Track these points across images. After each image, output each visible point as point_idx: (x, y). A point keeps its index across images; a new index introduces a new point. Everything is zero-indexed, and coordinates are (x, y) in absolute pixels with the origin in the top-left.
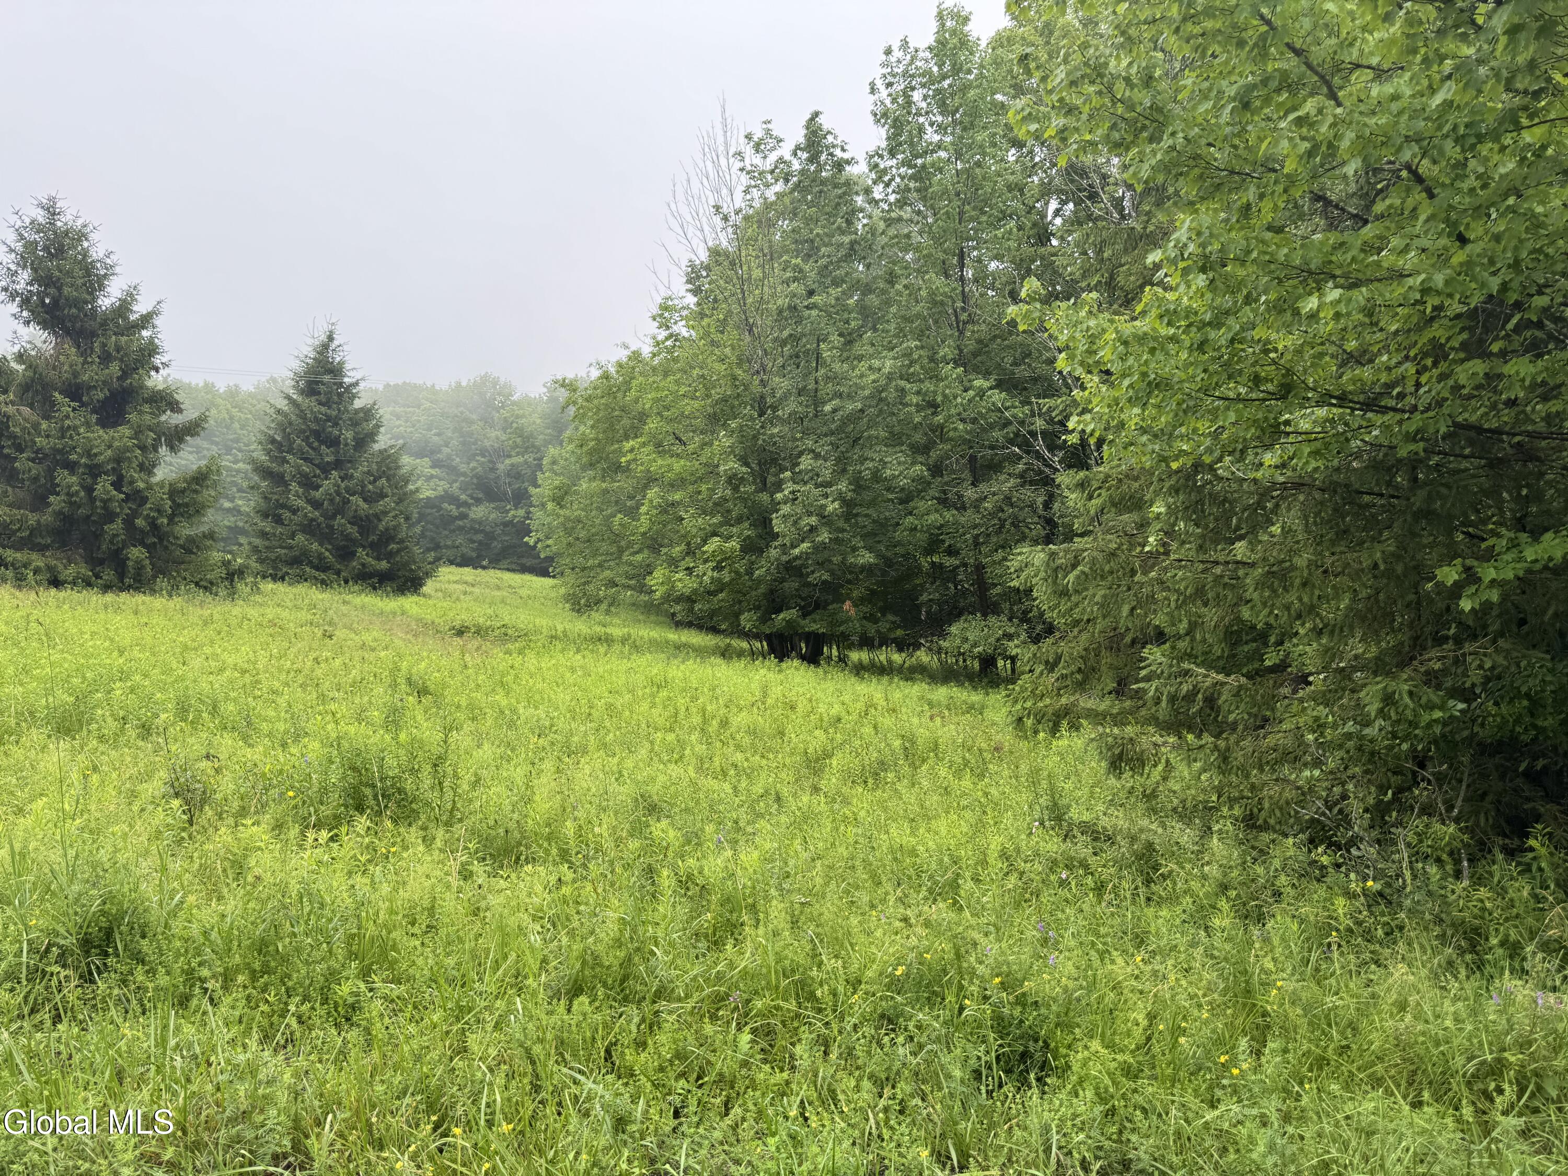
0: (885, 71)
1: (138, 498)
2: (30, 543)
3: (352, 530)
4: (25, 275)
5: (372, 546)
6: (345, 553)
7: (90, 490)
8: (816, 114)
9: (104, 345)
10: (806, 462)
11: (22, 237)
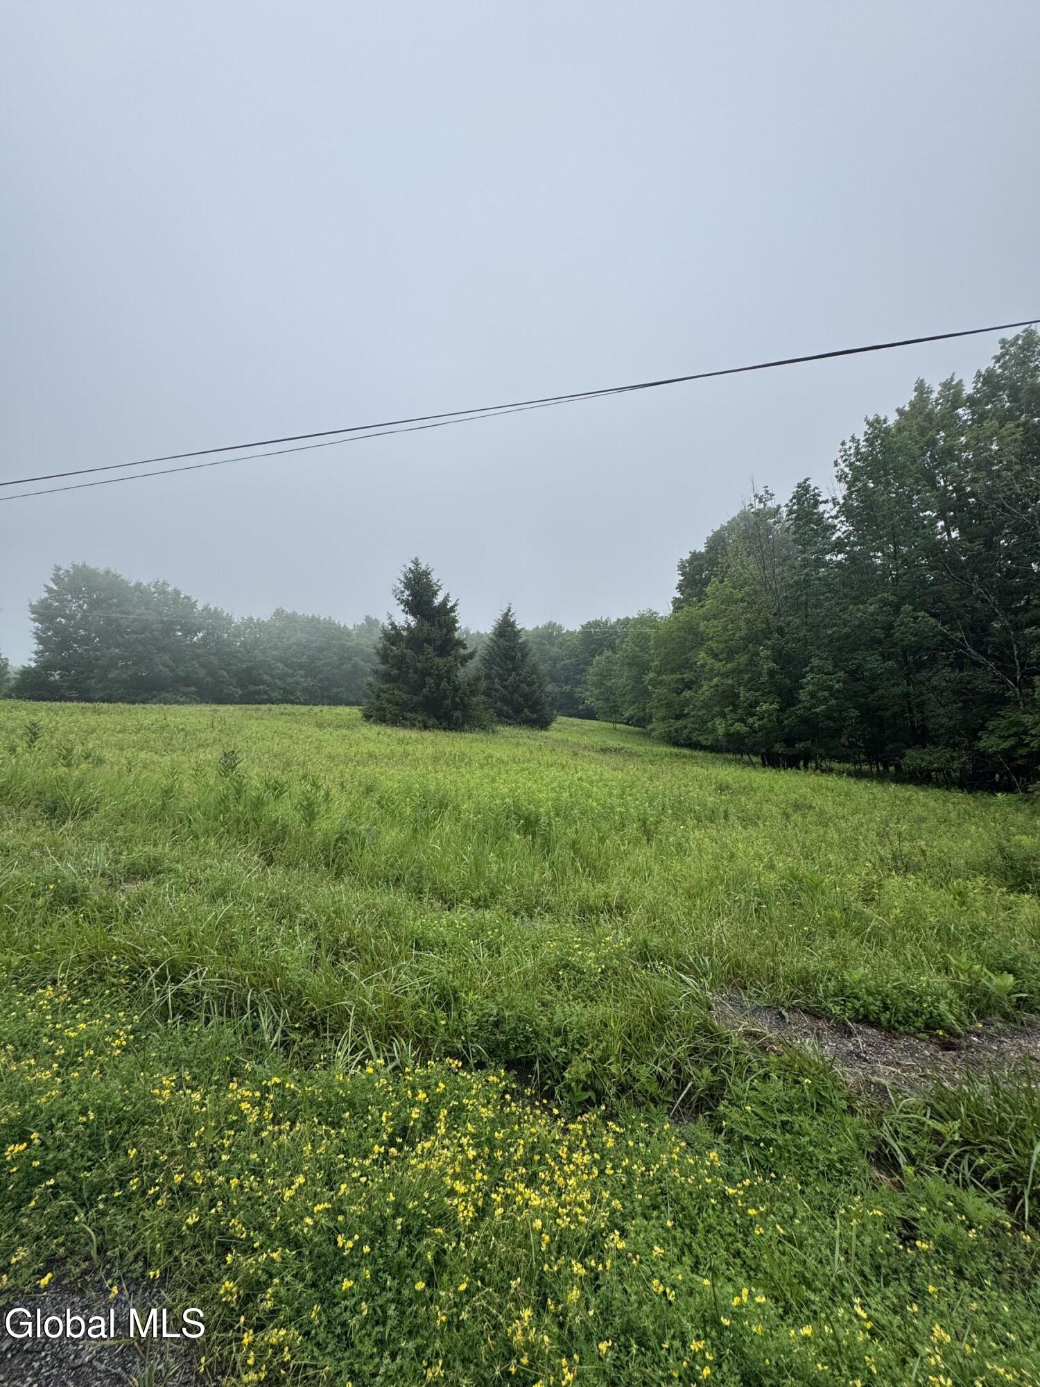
0: (843, 453)
1: (456, 689)
2: (413, 710)
3: (521, 700)
4: (407, 592)
5: (529, 707)
6: (518, 711)
7: (438, 685)
8: (807, 480)
9: (439, 621)
10: (815, 662)
11: (406, 577)
